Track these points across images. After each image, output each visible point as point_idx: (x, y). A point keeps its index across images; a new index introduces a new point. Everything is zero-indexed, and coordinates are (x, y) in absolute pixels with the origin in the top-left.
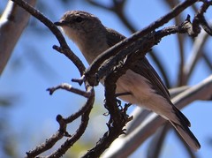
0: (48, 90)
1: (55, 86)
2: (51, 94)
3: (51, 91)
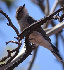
0: (6, 43)
1: (9, 41)
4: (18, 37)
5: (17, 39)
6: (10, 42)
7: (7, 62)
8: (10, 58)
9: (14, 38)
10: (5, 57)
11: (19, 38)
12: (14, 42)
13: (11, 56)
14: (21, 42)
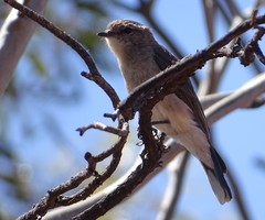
0: (78, 130)
1: (86, 126)
2: (81, 134)
3: (82, 132)
4: (116, 112)
5: (114, 120)
6: (92, 127)
7: (86, 189)
8: (92, 178)
9: (106, 115)
10: (77, 175)
11: (121, 117)
12: (104, 127)
13: (96, 173)
14: (124, 128)
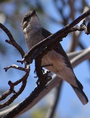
2: (6, 71)
4: (23, 60)
5: (22, 64)
6: (11, 67)
7: (9, 100)
9: (18, 61)
12: (17, 67)
14: (28, 68)
